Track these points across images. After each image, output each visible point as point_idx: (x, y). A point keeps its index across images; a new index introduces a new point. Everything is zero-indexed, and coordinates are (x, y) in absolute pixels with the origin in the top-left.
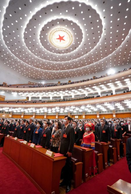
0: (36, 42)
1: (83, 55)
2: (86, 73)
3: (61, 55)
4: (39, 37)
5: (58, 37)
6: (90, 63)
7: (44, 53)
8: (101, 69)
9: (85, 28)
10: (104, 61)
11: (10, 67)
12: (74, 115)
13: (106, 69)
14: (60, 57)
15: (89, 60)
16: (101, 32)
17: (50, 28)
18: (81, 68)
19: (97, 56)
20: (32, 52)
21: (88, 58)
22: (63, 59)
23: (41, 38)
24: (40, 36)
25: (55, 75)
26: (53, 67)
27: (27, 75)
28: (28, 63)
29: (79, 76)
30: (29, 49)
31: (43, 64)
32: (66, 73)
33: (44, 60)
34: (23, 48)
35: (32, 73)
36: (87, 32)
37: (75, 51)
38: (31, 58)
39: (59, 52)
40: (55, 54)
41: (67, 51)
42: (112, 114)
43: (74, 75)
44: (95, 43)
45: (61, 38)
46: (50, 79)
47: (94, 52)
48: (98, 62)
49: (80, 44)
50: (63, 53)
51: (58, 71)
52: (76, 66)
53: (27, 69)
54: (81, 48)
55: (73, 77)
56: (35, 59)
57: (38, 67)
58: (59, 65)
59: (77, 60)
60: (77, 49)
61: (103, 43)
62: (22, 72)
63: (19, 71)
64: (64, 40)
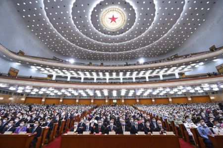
0: (86, 13)
1: (126, 41)
2: (120, 58)
3: (105, 36)
4: (91, 10)
5: (111, 17)
6: (128, 50)
7: (88, 28)
8: (134, 57)
9: (140, 17)
10: (140, 51)
11: (34, 32)
13: (138, 58)
14: (103, 37)
15: (129, 47)
16: (150, 25)
17: (108, 5)
19: (137, 45)
20: (75, 23)
21: (129, 45)
22: (105, 40)
23: (93, 12)
24: (94, 9)
25: (89, 54)
26: (91, 46)
27: (54, 48)
28: (63, 35)
29: (113, 60)
30: (73, 18)
31: (82, 40)
32: (101, 54)
33: (85, 36)
35: (62, 47)
36: (139, 21)
37: (120, 35)
38: (70, 30)
39: (105, 32)
40: (100, 33)
41: (113, 33)
43: (108, 58)
44: (141, 33)
45: (113, 19)
46: (81, 58)
47: (136, 41)
48: (134, 51)
49: (128, 30)
50: (108, 34)
51: (94, 52)
52: (114, 50)
53: (58, 42)
54: (128, 34)
55: (107, 60)
56: (74, 32)
57: (73, 42)
58: (99, 45)
59: (117, 44)
60: (124, 34)
61: (146, 35)
62: (49, 43)
63: (45, 42)
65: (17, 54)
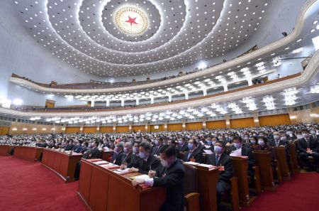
0: (97, 25)
1: (163, 43)
2: (169, 67)
3: (134, 43)
4: (101, 19)
5: (128, 19)
6: (174, 55)
7: (109, 40)
8: (189, 62)
9: (163, 7)
10: (192, 52)
12: (153, 124)
13: (196, 62)
14: (132, 46)
15: (173, 50)
16: (185, 14)
17: (115, 7)
18: (162, 61)
19: (183, 45)
20: (92, 38)
21: (171, 47)
22: (137, 49)
23: (103, 20)
24: (103, 16)
25: (127, 70)
26: (124, 60)
27: (88, 70)
28: (87, 54)
29: (161, 71)
30: (88, 34)
31: (110, 56)
32: (142, 67)
33: (111, 51)
34: (78, 32)
35: (95, 68)
36: (166, 14)
37: (152, 38)
38: (91, 46)
39: (131, 39)
40: (126, 42)
41: (142, 38)
42: (202, 123)
43: (153, 70)
44: (178, 27)
45: (132, 21)
46: (121, 76)
47: (178, 40)
48: (184, 53)
49: (158, 29)
50: (137, 41)
51: (132, 66)
52: (155, 59)
53: (87, 62)
54: (161, 34)
55: (153, 73)
56: (97, 48)
57: (102, 59)
58: (133, 57)
59: (156, 50)
60: (155, 35)
61: (188, 28)
62: (80, 65)
63: (75, 65)
64: (135, 23)
65: (50, 86)
